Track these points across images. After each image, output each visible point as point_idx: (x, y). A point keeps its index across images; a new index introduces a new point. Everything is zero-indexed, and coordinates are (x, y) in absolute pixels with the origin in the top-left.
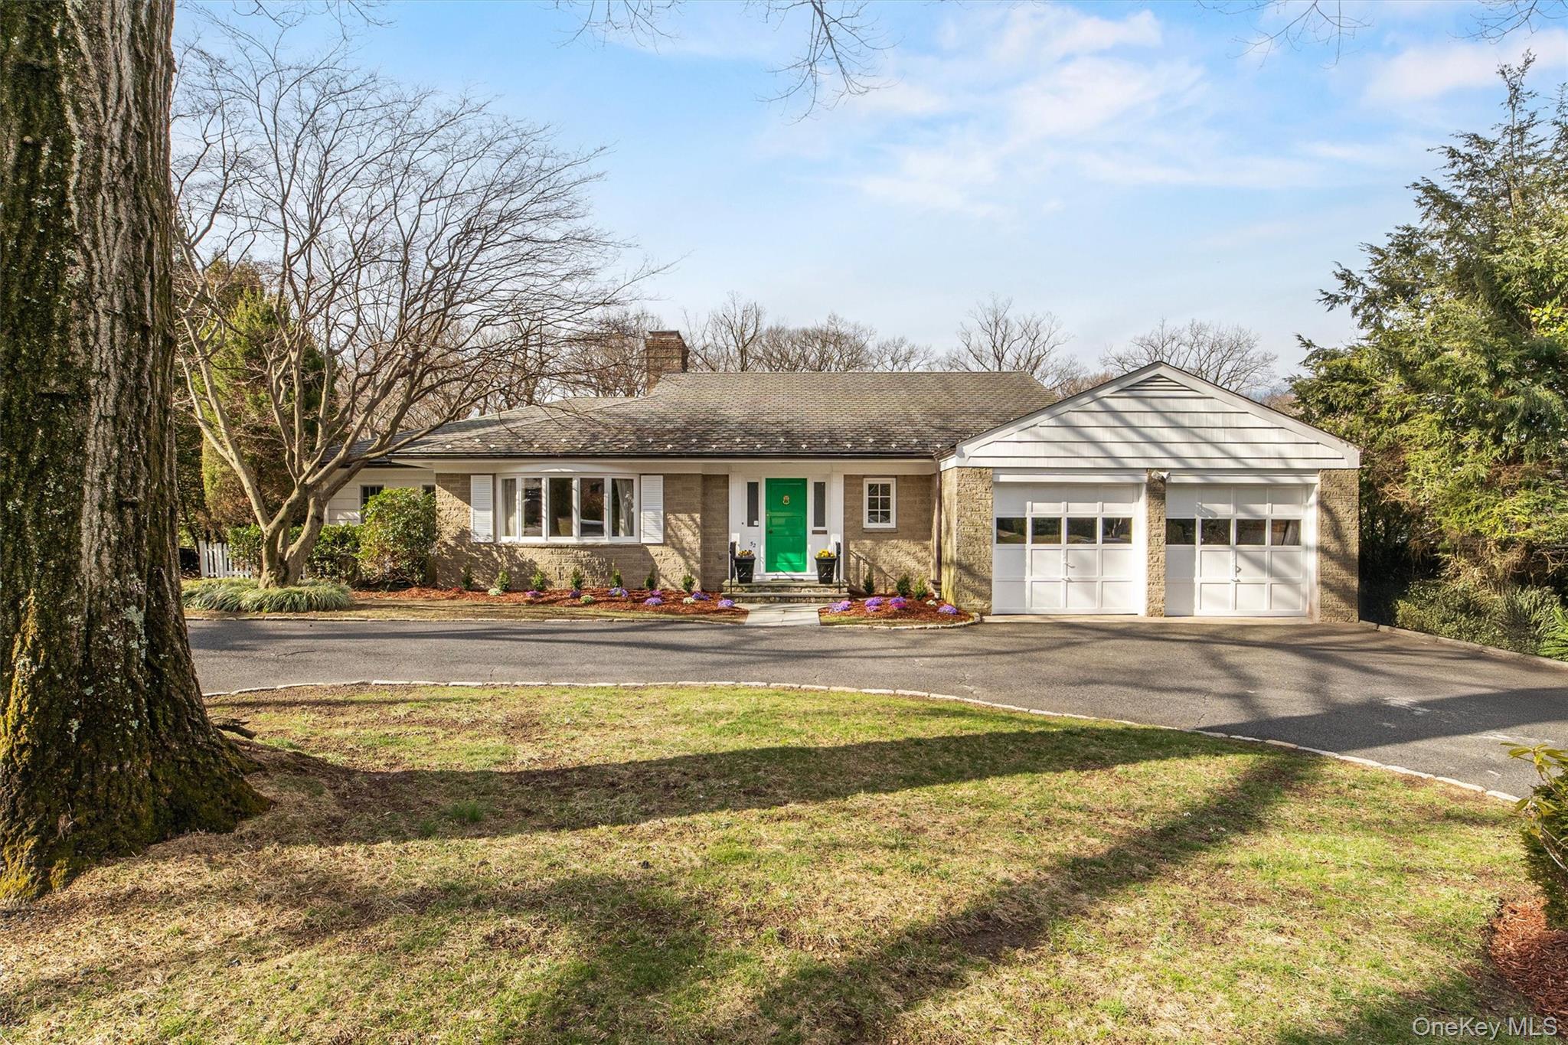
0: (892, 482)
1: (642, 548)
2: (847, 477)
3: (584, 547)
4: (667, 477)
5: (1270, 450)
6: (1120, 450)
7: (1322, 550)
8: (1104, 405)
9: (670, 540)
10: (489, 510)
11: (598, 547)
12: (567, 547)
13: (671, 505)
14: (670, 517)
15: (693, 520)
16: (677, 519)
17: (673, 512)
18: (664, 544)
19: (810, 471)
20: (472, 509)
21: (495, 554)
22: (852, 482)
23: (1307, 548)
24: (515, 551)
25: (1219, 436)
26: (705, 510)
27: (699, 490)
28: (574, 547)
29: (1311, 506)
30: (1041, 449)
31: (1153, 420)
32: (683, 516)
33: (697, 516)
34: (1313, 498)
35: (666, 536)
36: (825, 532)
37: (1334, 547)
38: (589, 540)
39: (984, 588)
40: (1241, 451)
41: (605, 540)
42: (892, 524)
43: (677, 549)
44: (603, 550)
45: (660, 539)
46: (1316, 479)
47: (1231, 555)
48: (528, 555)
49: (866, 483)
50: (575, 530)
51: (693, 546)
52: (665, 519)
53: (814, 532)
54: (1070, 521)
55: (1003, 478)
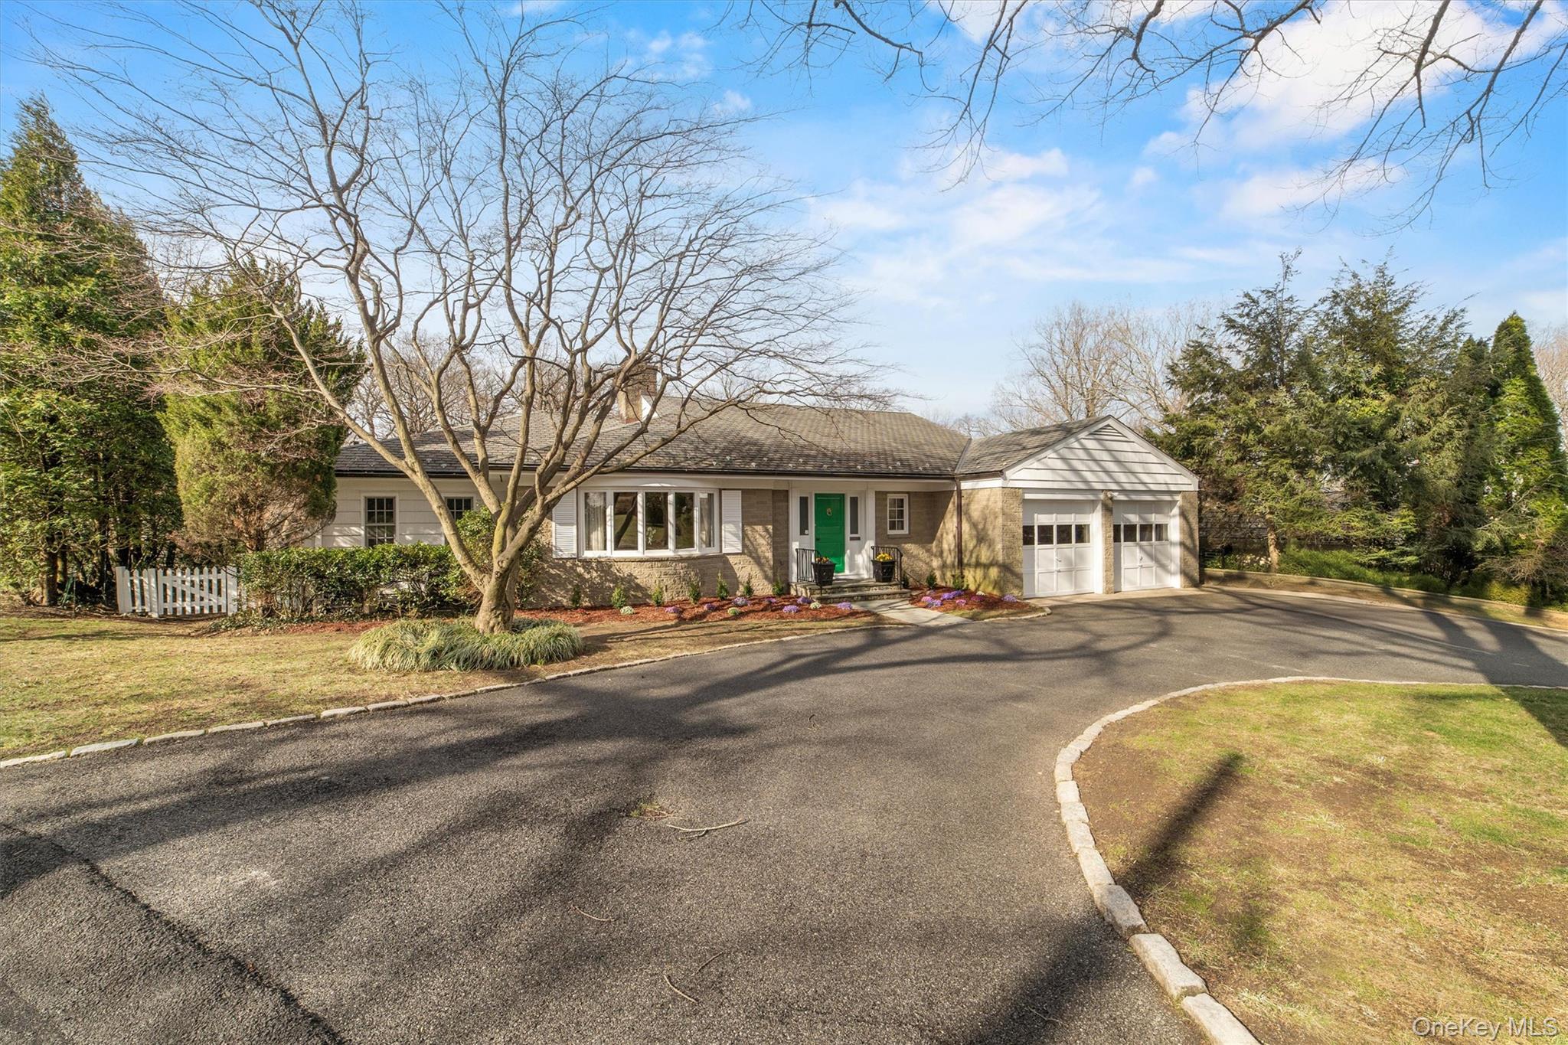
0: (905, 497)
1: (723, 558)
2: (877, 493)
3: (681, 560)
4: (745, 492)
5: (1161, 479)
6: (1089, 476)
7: (1182, 544)
8: (1081, 444)
9: (749, 550)
10: (571, 524)
11: (694, 559)
12: (667, 560)
13: (748, 519)
14: (747, 528)
15: (767, 530)
16: (753, 530)
17: (750, 524)
18: (743, 553)
19: (848, 487)
20: (553, 524)
21: (580, 570)
22: (881, 496)
23: (1172, 544)
24: (611, 566)
25: (1137, 468)
26: (774, 522)
27: (770, 504)
28: (673, 560)
29: (1174, 516)
30: (1048, 475)
31: (1105, 456)
32: (759, 528)
33: (770, 527)
34: (1176, 511)
35: (744, 546)
36: (859, 539)
37: (1188, 542)
38: (684, 553)
39: (1017, 581)
40: (1145, 478)
41: (695, 552)
42: (905, 531)
43: (753, 558)
44: (697, 562)
45: (739, 548)
46: (1178, 498)
47: (1137, 550)
48: (626, 570)
49: (890, 496)
50: (671, 544)
51: (767, 554)
52: (743, 531)
53: (852, 539)
54: (1058, 527)
55: (1028, 496)
